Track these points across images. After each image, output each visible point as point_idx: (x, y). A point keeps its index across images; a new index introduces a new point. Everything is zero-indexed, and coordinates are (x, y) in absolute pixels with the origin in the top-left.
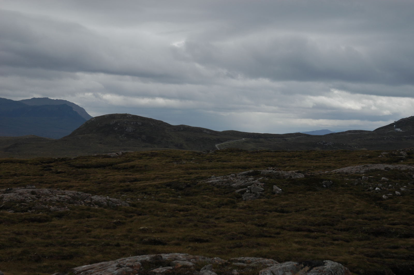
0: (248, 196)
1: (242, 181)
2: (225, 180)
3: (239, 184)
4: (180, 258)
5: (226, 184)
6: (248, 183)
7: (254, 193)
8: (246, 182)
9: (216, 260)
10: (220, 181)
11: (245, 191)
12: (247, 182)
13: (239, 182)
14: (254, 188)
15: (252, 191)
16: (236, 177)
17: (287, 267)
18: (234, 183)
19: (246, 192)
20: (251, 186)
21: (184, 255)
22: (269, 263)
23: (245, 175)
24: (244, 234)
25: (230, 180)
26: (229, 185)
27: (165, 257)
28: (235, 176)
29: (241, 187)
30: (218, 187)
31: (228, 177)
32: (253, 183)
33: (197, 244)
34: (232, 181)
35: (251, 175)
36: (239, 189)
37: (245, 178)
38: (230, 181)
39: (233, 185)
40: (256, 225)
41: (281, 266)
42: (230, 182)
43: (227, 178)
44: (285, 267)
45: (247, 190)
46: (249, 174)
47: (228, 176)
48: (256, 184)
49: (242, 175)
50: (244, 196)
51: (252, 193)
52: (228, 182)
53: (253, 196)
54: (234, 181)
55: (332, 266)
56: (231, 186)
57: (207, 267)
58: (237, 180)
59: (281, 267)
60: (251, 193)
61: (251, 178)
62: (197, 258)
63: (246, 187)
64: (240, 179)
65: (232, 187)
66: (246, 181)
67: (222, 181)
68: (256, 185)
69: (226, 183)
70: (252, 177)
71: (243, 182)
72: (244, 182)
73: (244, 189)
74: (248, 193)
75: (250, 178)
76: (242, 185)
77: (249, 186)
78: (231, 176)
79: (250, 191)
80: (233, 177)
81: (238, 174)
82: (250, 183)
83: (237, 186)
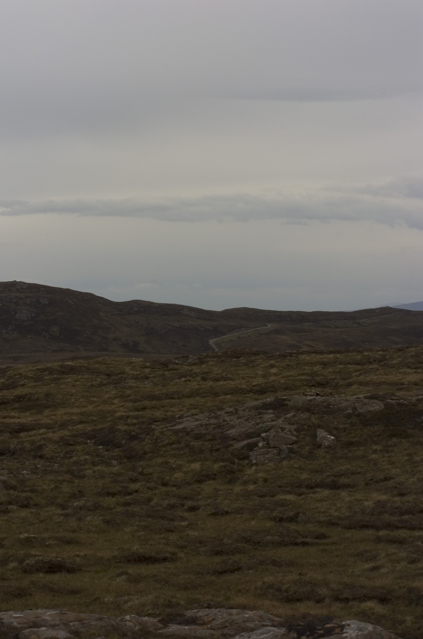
0: (264, 454)
1: (250, 422)
2: (213, 421)
3: (243, 430)
5: (215, 431)
6: (262, 427)
7: (275, 447)
8: (258, 424)
10: (201, 425)
11: (256, 445)
12: (261, 425)
13: (242, 426)
14: (274, 436)
15: (272, 443)
16: (237, 414)
18: (233, 427)
19: (258, 446)
20: (268, 434)
23: (256, 408)
24: (248, 541)
25: (224, 421)
26: (222, 433)
28: (234, 411)
29: (249, 436)
30: (198, 437)
31: (220, 415)
32: (273, 427)
34: (228, 424)
35: (269, 409)
36: (243, 440)
37: (255, 415)
38: (224, 423)
39: (229, 432)
42: (223, 426)
43: (217, 417)
45: (259, 441)
46: (266, 407)
47: (219, 413)
48: (280, 428)
49: (250, 409)
50: (253, 455)
51: (272, 448)
52: (219, 426)
53: (274, 454)
54: (232, 423)
56: (225, 435)
60: (269, 447)
61: (269, 416)
63: (259, 435)
64: (245, 418)
65: (227, 437)
66: (258, 422)
67: (206, 425)
68: (280, 430)
69: (214, 428)
70: (271, 413)
71: (250, 424)
72: (254, 424)
73: (254, 440)
74: (263, 447)
75: (265, 416)
76: (250, 431)
77: (265, 431)
78: (226, 413)
79: (268, 443)
80: (229, 415)
81: (240, 407)
82: (267, 426)
83: (237, 434)
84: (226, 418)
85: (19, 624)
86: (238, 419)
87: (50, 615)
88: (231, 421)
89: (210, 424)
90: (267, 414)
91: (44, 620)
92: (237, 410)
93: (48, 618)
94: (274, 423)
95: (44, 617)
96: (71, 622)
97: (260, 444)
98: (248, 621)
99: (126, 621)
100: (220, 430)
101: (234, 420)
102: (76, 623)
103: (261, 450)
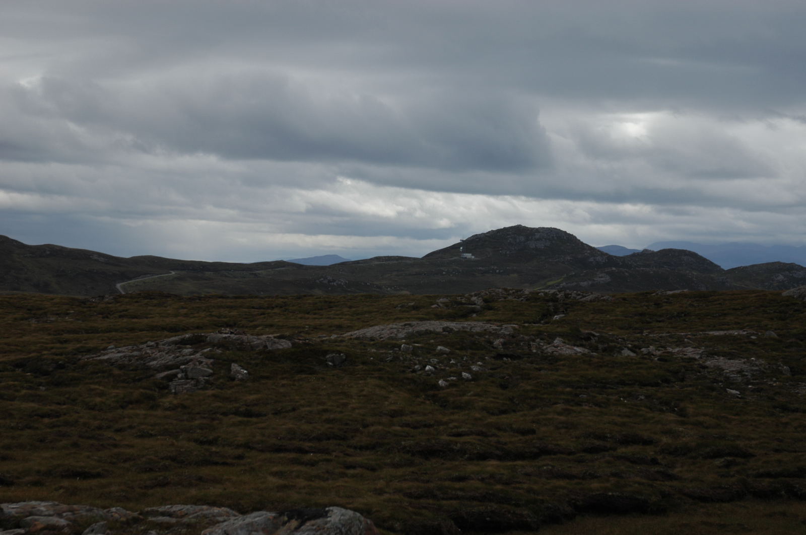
0: (182, 385)
1: (170, 355)
2: (135, 353)
3: (163, 362)
4: (42, 511)
5: (138, 363)
6: (181, 360)
7: (192, 379)
8: (178, 357)
9: (116, 513)
10: (125, 357)
11: (175, 375)
12: (181, 358)
13: (163, 358)
14: (192, 369)
15: (190, 375)
16: (158, 348)
17: (256, 522)
18: (154, 359)
19: (177, 377)
20: (186, 366)
21: (50, 505)
22: (221, 516)
23: (175, 343)
24: (173, 459)
25: (146, 353)
26: (144, 364)
27: (10, 510)
28: (155, 345)
29: (168, 367)
30: (121, 367)
31: (142, 348)
32: (191, 360)
33: (78, 483)
34: (150, 356)
35: (187, 344)
36: (164, 371)
37: (176, 349)
38: (146, 355)
39: (151, 363)
40: (196, 441)
41: (244, 520)
42: (147, 357)
43: (140, 350)
44: (252, 523)
45: (178, 373)
46: (183, 343)
47: (141, 346)
48: (198, 361)
49: (169, 344)
50: (172, 384)
51: (189, 379)
52: (141, 358)
53: (192, 384)
54: (153, 355)
55: (342, 518)
56: (147, 366)
57: (96, 527)
58: (160, 353)
59: (244, 522)
60: (187, 379)
61: (187, 350)
62: (77, 510)
63: (178, 367)
64: (166, 352)
65: (149, 368)
66: (177, 355)
67: (130, 356)
68: (197, 363)
69: (137, 360)
70: (190, 348)
71: (171, 357)
72: (174, 357)
73: (174, 371)
74: (182, 378)
75: (184, 350)
76: (170, 363)
77: (183, 364)
78: (149, 346)
79: (186, 375)
80: (151, 349)
81: (161, 342)
82: (186, 359)
83: (158, 365)
84: (148, 351)
88: (152, 353)
89: (133, 356)
90: (185, 348)
92: (157, 344)
94: (192, 356)
97: (179, 376)
100: (142, 362)
101: (155, 353)
103: (180, 381)
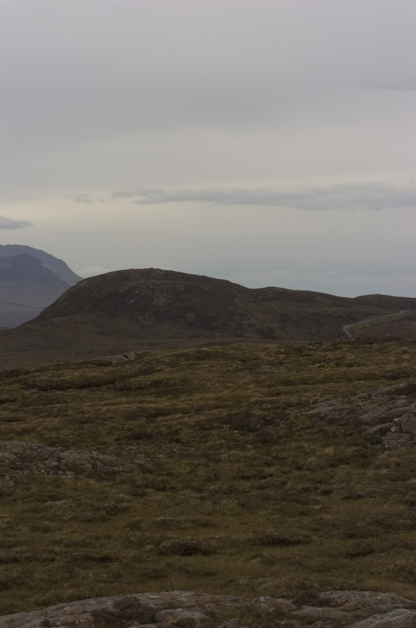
0: (396, 439)
1: (382, 407)
2: (346, 406)
3: (376, 415)
5: (349, 416)
6: (394, 412)
7: (407, 432)
8: (390, 409)
10: (335, 410)
11: (388, 429)
12: (393, 410)
13: (375, 411)
14: (407, 421)
15: (404, 428)
16: (370, 399)
18: (366, 412)
19: (391, 431)
20: (400, 419)
23: (389, 393)
24: (379, 524)
25: (357, 406)
26: (356, 417)
28: (368, 397)
29: (382, 421)
30: (331, 422)
31: (353, 401)
32: (405, 412)
34: (361, 409)
35: (401, 394)
36: (376, 425)
37: (388, 401)
38: (357, 408)
39: (362, 417)
40: (406, 502)
42: (357, 411)
43: (350, 402)
45: (392, 426)
46: (399, 392)
47: (352, 398)
48: (412, 413)
49: (383, 394)
50: (385, 439)
51: (404, 433)
52: (352, 411)
53: (406, 438)
54: (365, 408)
56: (359, 419)
60: (402, 432)
61: (401, 401)
63: (392, 420)
64: (378, 403)
65: (360, 422)
66: (390, 407)
67: (340, 410)
68: (412, 415)
69: (347, 413)
70: (404, 399)
71: (383, 410)
72: (386, 409)
73: (387, 425)
74: (396, 432)
75: (398, 401)
76: (383, 416)
77: (398, 416)
78: (360, 398)
79: (400, 428)
80: (362, 401)
81: (373, 393)
82: (400, 411)
83: (370, 419)
84: (360, 403)
85: (155, 605)
86: (371, 404)
87: (186, 597)
88: (364, 406)
89: (344, 409)
90: (399, 399)
91: (179, 601)
92: (370, 395)
93: (183, 599)
94: (406, 408)
95: (179, 599)
96: (207, 603)
97: (393, 429)
98: (380, 603)
99: (261, 602)
100: (353, 415)
101: (367, 406)
102: (212, 604)
103: (393, 435)
